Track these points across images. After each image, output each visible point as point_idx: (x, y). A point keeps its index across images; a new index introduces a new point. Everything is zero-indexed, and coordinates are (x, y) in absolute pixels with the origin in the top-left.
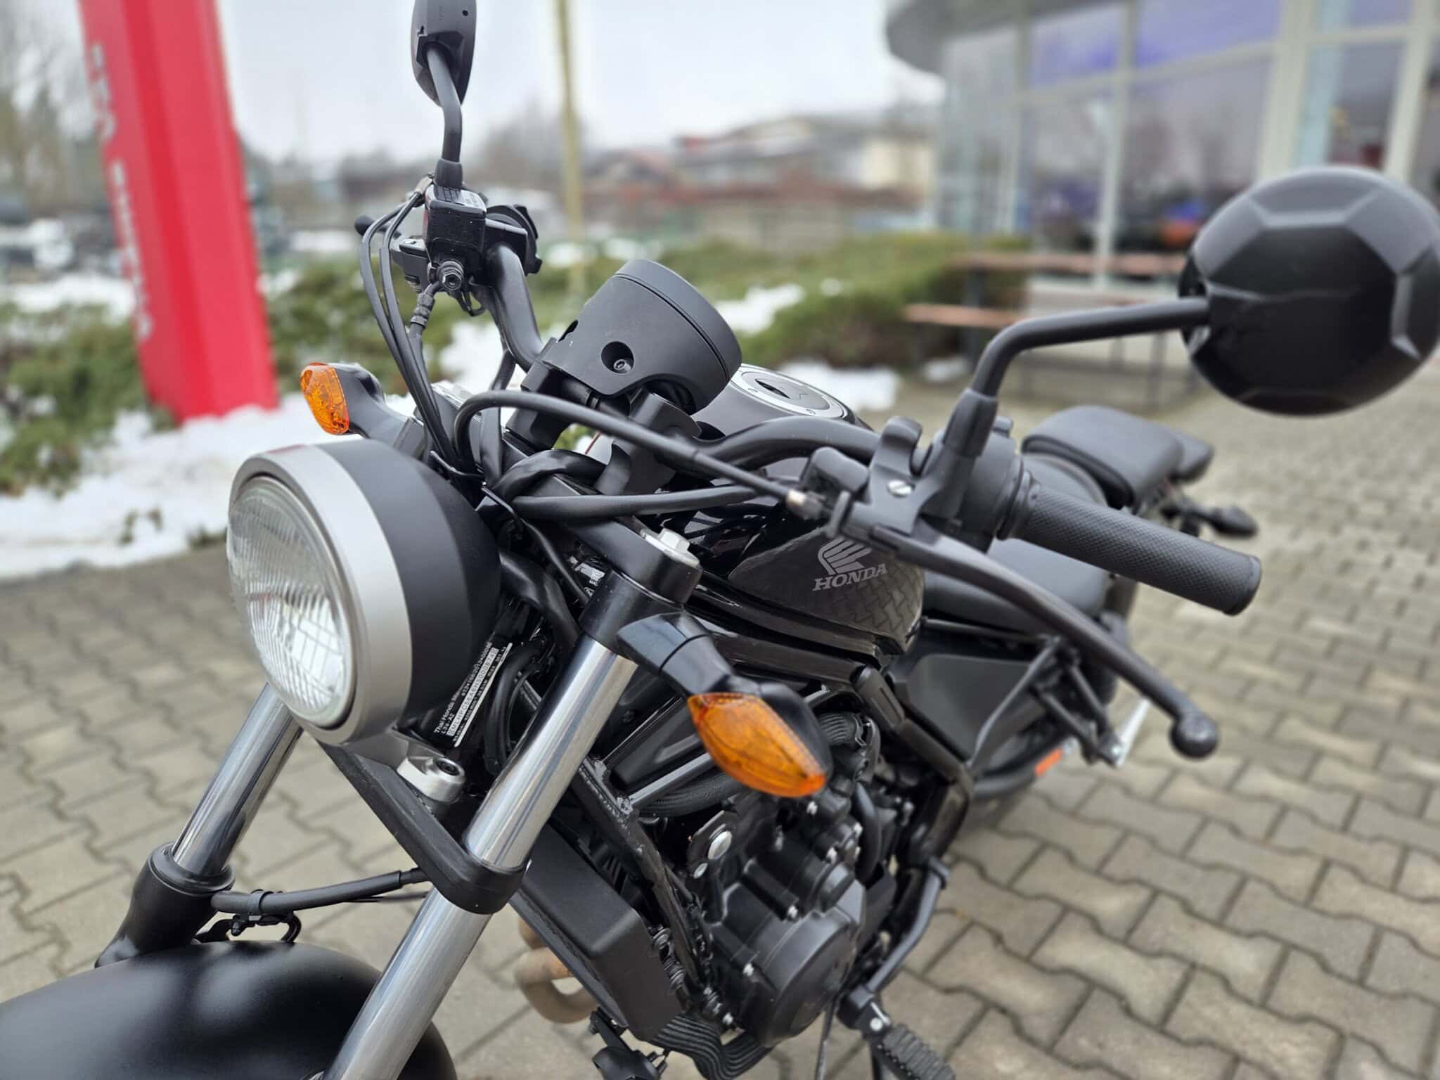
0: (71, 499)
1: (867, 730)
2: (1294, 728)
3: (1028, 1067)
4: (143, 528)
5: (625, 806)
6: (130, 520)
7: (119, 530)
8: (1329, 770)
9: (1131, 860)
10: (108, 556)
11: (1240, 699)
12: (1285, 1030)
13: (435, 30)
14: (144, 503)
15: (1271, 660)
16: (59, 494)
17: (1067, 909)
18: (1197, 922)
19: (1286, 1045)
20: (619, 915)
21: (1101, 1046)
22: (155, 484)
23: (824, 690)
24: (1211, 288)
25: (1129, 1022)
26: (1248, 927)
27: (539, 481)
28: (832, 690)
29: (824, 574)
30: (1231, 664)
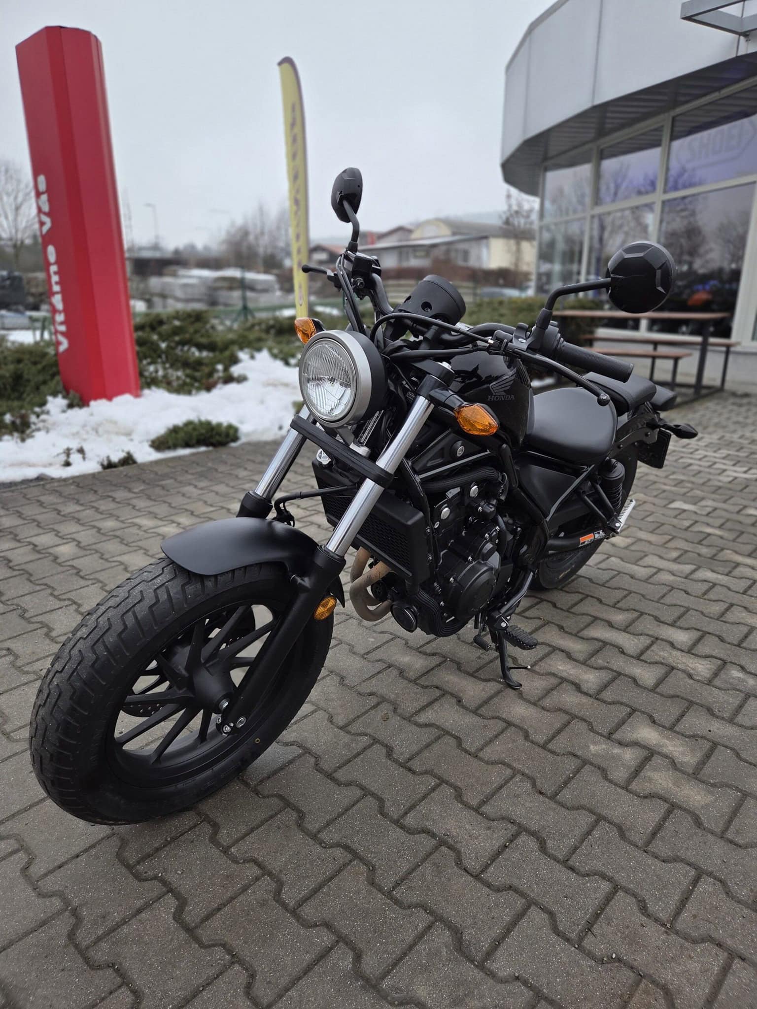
0: (29, 442)
1: (503, 477)
2: (728, 554)
3: (573, 668)
4: (75, 458)
5: (418, 478)
6: (68, 452)
7: (63, 458)
8: (741, 570)
9: (632, 601)
10: (57, 472)
11: (700, 543)
12: (696, 660)
13: (346, 193)
14: (74, 445)
15: (720, 527)
16: (23, 440)
17: (596, 618)
18: (661, 624)
19: (697, 665)
20: (416, 514)
21: (608, 662)
22: (76, 435)
23: (488, 452)
24: (612, 275)
25: (623, 655)
26: (687, 626)
27: (400, 348)
28: (492, 453)
29: (492, 394)
30: (697, 528)
